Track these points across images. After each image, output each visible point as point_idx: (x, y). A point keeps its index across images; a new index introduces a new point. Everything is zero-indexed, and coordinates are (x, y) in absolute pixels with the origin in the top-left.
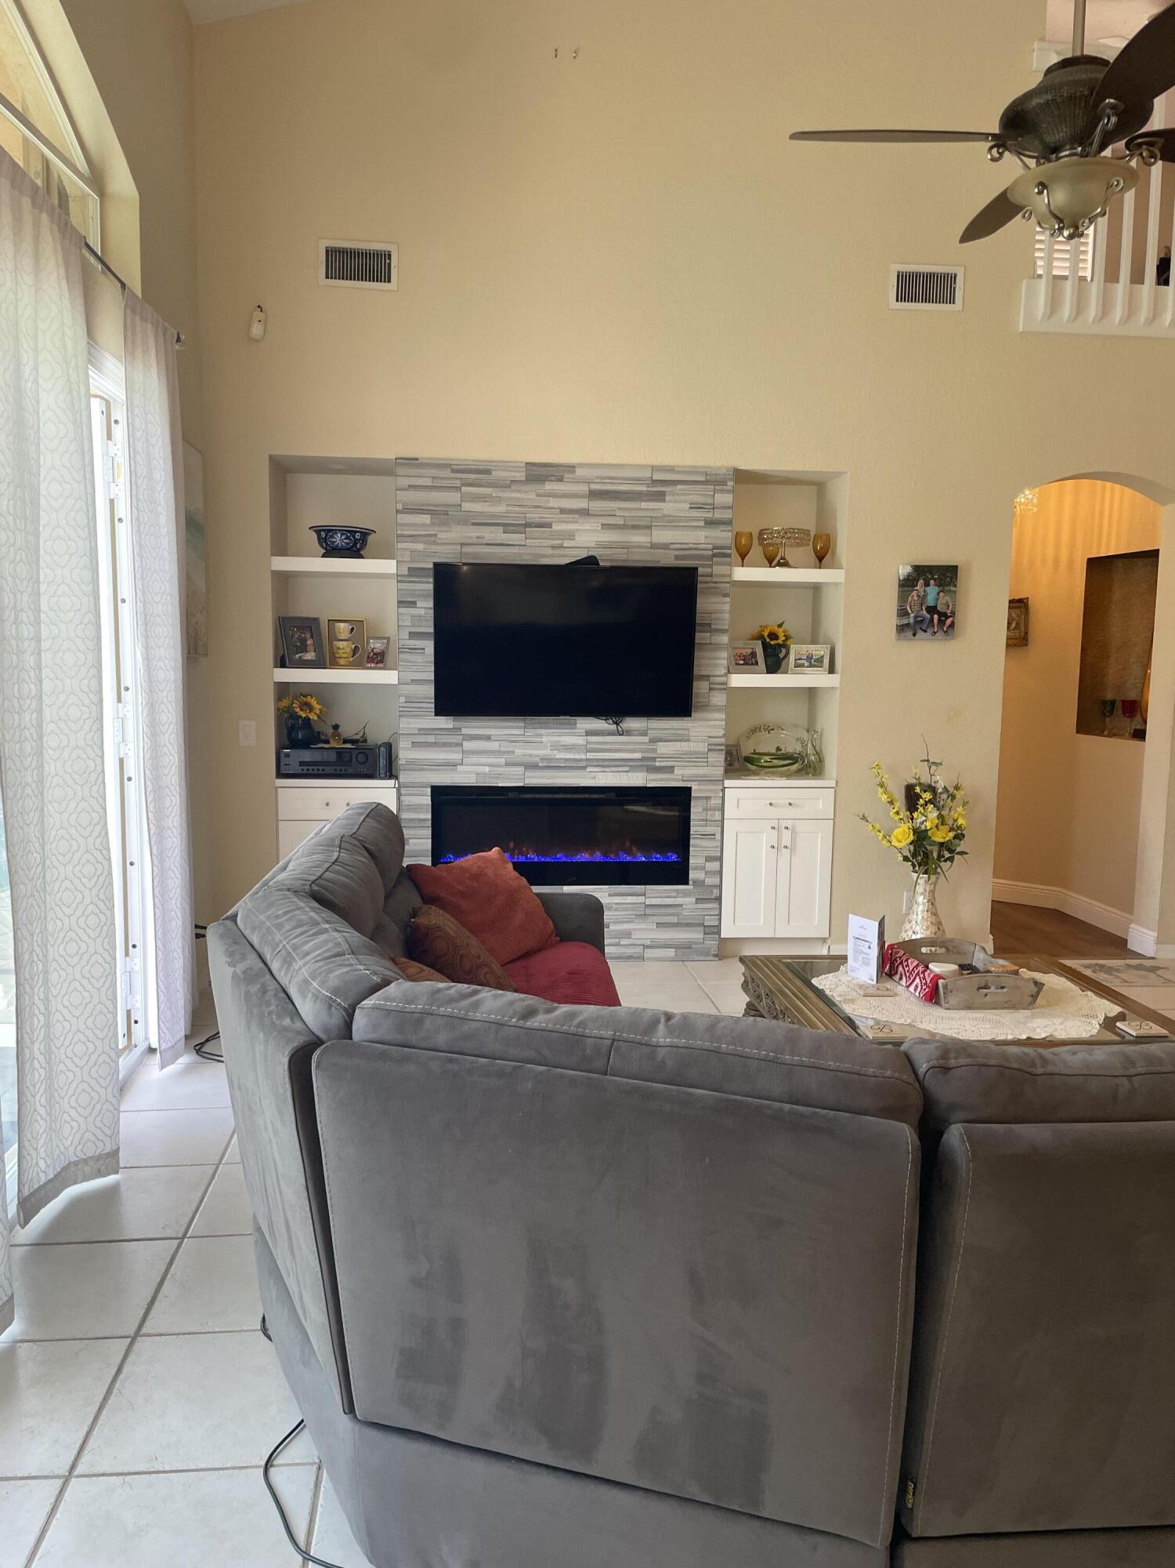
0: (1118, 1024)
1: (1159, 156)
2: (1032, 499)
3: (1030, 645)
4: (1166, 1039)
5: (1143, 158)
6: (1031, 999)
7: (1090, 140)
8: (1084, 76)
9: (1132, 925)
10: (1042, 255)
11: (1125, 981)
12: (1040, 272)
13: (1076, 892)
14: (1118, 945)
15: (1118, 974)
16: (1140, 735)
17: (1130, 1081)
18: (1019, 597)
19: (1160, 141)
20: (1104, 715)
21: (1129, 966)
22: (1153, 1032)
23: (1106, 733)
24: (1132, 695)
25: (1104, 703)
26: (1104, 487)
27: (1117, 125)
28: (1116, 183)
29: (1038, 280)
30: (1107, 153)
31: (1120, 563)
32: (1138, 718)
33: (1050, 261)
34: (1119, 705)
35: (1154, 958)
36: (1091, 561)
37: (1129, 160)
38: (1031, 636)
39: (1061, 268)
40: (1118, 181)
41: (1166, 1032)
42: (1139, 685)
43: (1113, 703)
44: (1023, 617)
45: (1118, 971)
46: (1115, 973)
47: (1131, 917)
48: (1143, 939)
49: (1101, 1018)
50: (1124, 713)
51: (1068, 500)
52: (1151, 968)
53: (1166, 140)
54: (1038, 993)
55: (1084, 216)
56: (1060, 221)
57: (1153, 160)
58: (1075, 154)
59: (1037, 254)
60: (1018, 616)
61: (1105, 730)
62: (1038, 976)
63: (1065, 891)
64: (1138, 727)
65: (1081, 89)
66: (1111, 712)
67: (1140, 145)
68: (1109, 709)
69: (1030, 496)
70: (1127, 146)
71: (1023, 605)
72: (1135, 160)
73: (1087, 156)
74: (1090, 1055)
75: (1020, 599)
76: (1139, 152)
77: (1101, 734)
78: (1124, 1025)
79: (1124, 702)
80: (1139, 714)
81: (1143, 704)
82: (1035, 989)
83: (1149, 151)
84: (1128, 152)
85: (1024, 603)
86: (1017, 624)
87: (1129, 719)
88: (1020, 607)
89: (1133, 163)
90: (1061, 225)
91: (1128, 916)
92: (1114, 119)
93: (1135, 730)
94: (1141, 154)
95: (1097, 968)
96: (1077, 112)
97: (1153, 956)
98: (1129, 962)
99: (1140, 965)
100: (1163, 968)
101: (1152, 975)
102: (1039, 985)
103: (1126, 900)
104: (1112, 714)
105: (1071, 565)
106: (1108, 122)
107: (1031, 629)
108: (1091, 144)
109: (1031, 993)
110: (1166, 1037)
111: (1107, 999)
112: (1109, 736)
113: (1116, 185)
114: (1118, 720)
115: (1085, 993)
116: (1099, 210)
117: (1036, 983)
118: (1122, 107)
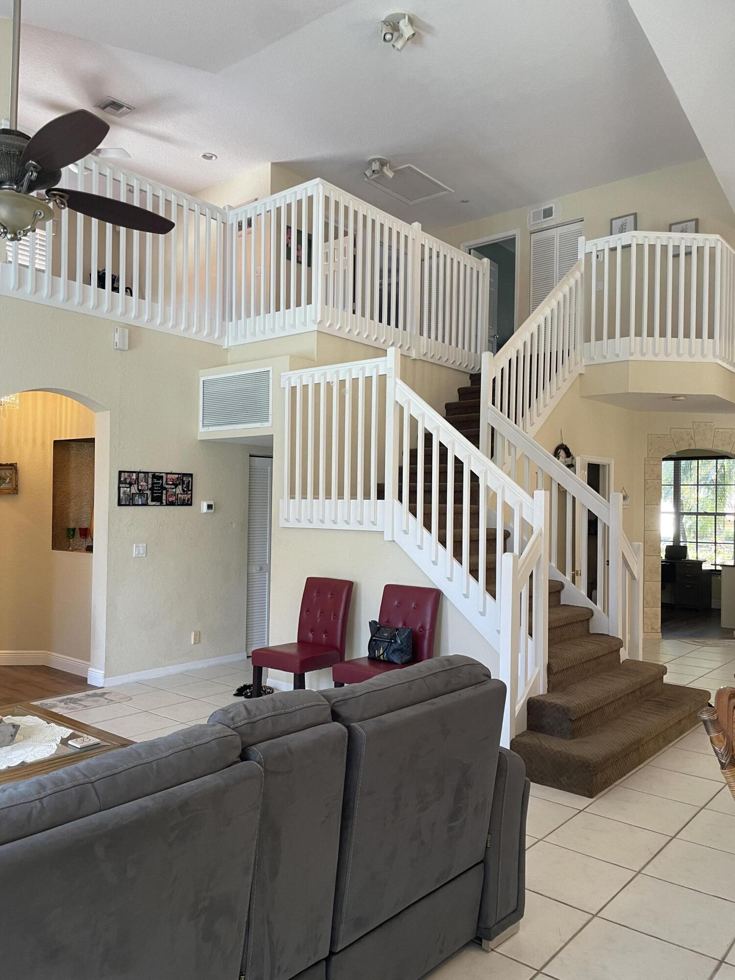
0: (70, 742)
1: (66, 204)
2: (15, 401)
3: (20, 494)
4: (98, 745)
5: (57, 203)
6: (10, 738)
7: (21, 183)
8: (16, 143)
9: (90, 669)
10: (11, 249)
11: (85, 706)
12: (10, 259)
13: (55, 652)
14: (80, 683)
15: (81, 703)
16: (90, 549)
17: (41, 802)
18: (11, 462)
19: (67, 196)
20: (69, 537)
21: (88, 696)
22: (92, 742)
23: (70, 548)
24: (85, 525)
25: (69, 530)
26: (61, 399)
27: (37, 178)
28: (39, 213)
29: (9, 264)
30: (34, 194)
31: (74, 444)
32: (90, 539)
33: (16, 255)
34: (78, 532)
35: (103, 688)
36: (55, 442)
37: (48, 203)
38: (20, 488)
39: (24, 260)
40: (40, 213)
41: (99, 740)
42: (89, 518)
43: (74, 530)
44: (14, 475)
45: (81, 700)
46: (79, 702)
47: (88, 663)
48: (96, 676)
49: (59, 740)
50: (81, 536)
51: (40, 403)
52: (101, 694)
53: (70, 196)
54: (16, 733)
55: (21, 228)
56: (5, 228)
57: (63, 206)
58: (13, 189)
59: (7, 248)
60: (11, 475)
61: (70, 547)
62: (17, 720)
63: (49, 653)
64: (89, 545)
65: (14, 150)
66: (73, 536)
67: (55, 195)
68: (72, 533)
69: (14, 399)
70: (47, 193)
71: (13, 467)
72: (52, 203)
73: (20, 192)
74: (16, 789)
75: (12, 464)
76: (54, 199)
77: (67, 550)
78: (74, 742)
79: (80, 529)
80: (90, 536)
81: (91, 530)
82: (12, 730)
83: (61, 200)
84: (47, 197)
85: (14, 466)
86: (11, 479)
87: (84, 540)
88: (11, 469)
89: (51, 205)
90: (5, 230)
91: (87, 663)
92: (35, 174)
93: (88, 546)
94: (55, 201)
95: (68, 701)
96: (12, 163)
97: (102, 686)
98: (88, 693)
99: (95, 693)
100: (108, 693)
101: (101, 699)
102: (16, 727)
103: (85, 653)
104: (73, 537)
105: (44, 443)
106: (32, 174)
107: (19, 482)
108: (22, 185)
109: (11, 734)
110: (99, 744)
111: (64, 726)
112: (72, 551)
113: (39, 215)
114: (78, 540)
115: (50, 725)
116: (29, 227)
117: (14, 726)
118: (40, 168)
